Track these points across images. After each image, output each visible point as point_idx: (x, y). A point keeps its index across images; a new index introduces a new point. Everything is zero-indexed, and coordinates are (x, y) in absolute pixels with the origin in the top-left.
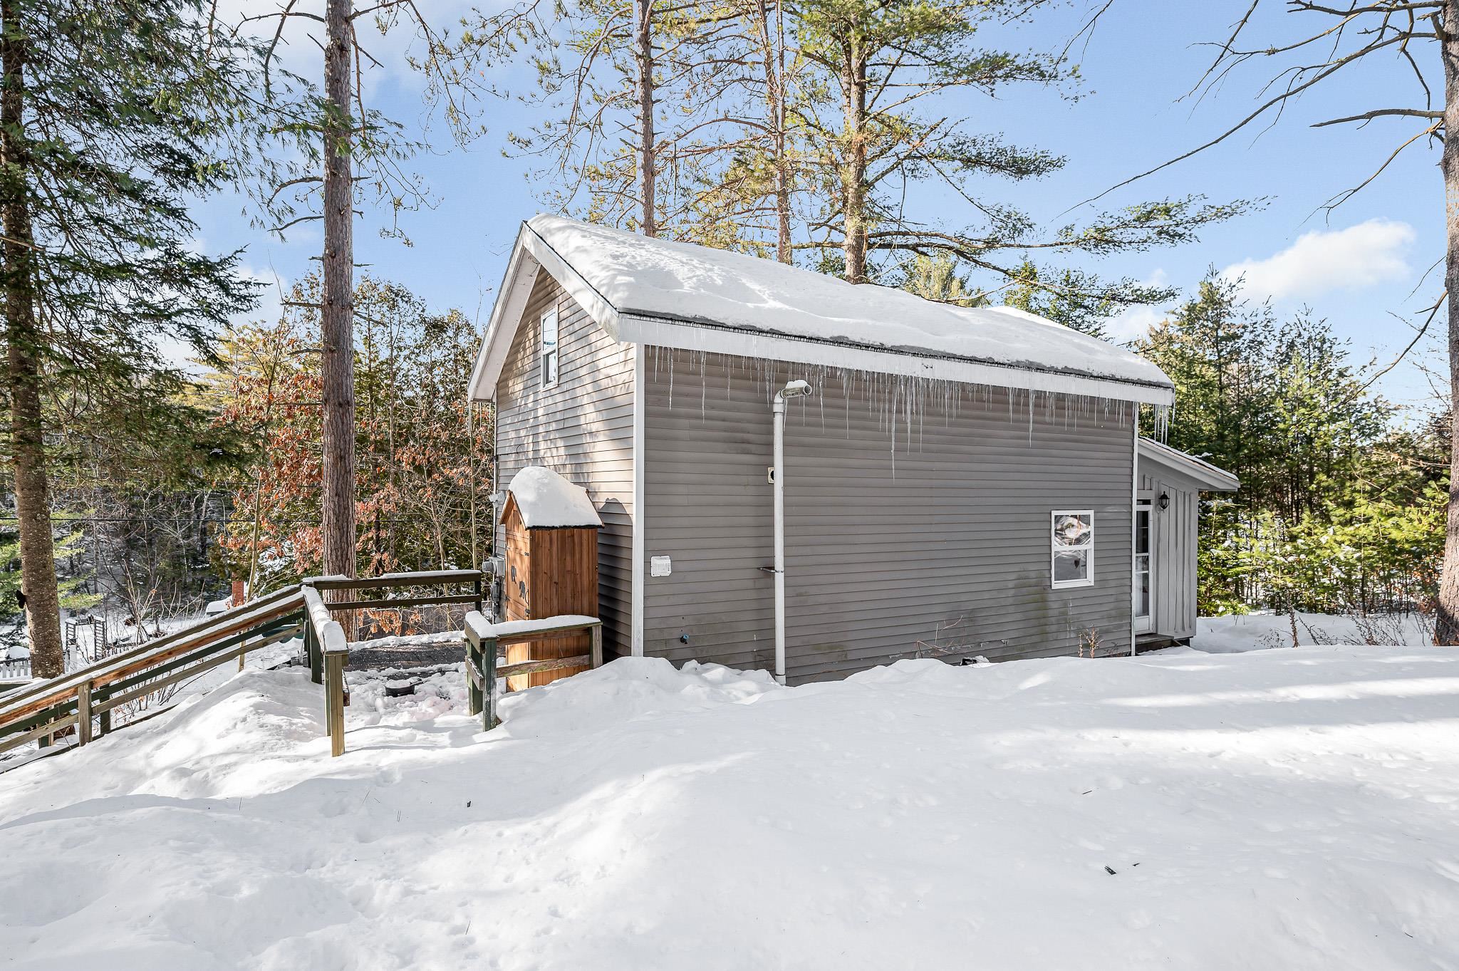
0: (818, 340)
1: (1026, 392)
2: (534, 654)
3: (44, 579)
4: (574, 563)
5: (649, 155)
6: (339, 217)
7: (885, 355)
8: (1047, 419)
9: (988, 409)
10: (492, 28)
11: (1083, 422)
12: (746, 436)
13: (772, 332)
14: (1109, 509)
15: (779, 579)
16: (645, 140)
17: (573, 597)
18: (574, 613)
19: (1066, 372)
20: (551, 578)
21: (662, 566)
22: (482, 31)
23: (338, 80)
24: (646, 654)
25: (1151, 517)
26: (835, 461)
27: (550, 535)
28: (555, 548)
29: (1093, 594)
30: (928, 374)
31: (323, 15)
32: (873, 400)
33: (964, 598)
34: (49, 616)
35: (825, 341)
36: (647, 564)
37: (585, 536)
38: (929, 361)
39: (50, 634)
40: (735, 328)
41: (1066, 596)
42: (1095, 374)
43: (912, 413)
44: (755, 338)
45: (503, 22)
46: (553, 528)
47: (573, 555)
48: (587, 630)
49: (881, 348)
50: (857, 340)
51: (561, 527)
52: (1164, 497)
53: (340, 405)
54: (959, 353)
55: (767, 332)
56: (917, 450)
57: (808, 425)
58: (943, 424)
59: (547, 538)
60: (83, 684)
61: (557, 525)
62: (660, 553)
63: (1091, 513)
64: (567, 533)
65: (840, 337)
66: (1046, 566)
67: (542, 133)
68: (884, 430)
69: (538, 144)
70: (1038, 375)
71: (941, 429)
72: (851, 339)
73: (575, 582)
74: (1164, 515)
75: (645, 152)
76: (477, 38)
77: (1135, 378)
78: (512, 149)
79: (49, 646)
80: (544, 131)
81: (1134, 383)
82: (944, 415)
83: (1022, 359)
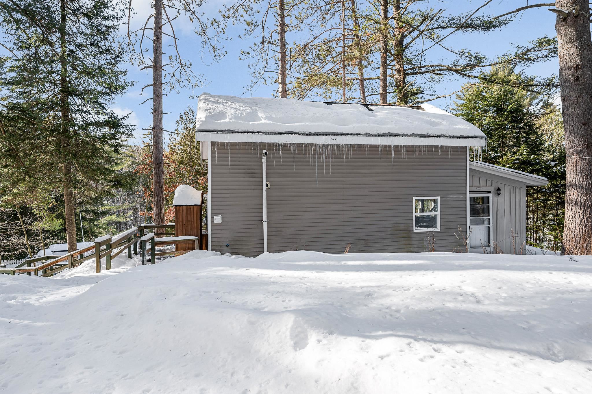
0: (279, 133)
1: (390, 146)
2: (177, 249)
3: (71, 224)
4: (191, 218)
5: (283, 54)
6: (157, 98)
7: (312, 137)
8: (402, 156)
9: (368, 154)
10: (231, 11)
11: (424, 157)
12: (253, 171)
13: (258, 132)
14: (451, 196)
15: (265, 225)
16: (282, 48)
17: (191, 229)
18: (191, 235)
19: (413, 135)
20: (183, 223)
21: (218, 219)
22: (228, 13)
23: (157, 50)
24: (212, 250)
25: (491, 199)
26: (295, 179)
27: (182, 208)
28: (184, 212)
29: (440, 234)
30: (334, 142)
31: (153, 28)
32: (306, 154)
33: (362, 234)
34: (72, 236)
35: (282, 133)
36: (213, 218)
37: (195, 209)
38: (334, 137)
39: (73, 241)
40: (242, 132)
41: (422, 235)
42: (432, 135)
43: (326, 158)
44: (250, 135)
45: (236, 7)
46: (182, 206)
47: (191, 215)
48: (193, 241)
49: (310, 134)
50: (297, 132)
51: (185, 206)
52: (499, 189)
53: (158, 164)
54: (350, 132)
55: (256, 133)
56: (329, 173)
57: (276, 165)
58: (343, 162)
59: (181, 209)
60: (69, 255)
61: (183, 205)
62: (218, 214)
63: (438, 198)
64: (188, 207)
65: (289, 131)
66: (410, 222)
67: (253, 49)
68: (312, 166)
69: (252, 53)
70: (396, 138)
71: (342, 164)
72: (294, 131)
73: (191, 225)
74: (501, 198)
75: (281, 53)
76: (227, 16)
77: (459, 135)
78: (242, 57)
79: (72, 245)
80: (254, 47)
81: (457, 137)
82: (343, 158)
83: (387, 132)
